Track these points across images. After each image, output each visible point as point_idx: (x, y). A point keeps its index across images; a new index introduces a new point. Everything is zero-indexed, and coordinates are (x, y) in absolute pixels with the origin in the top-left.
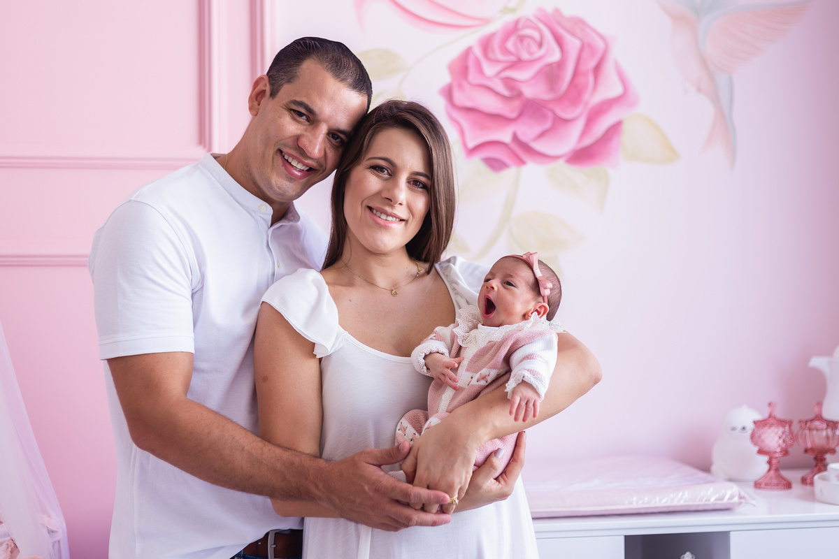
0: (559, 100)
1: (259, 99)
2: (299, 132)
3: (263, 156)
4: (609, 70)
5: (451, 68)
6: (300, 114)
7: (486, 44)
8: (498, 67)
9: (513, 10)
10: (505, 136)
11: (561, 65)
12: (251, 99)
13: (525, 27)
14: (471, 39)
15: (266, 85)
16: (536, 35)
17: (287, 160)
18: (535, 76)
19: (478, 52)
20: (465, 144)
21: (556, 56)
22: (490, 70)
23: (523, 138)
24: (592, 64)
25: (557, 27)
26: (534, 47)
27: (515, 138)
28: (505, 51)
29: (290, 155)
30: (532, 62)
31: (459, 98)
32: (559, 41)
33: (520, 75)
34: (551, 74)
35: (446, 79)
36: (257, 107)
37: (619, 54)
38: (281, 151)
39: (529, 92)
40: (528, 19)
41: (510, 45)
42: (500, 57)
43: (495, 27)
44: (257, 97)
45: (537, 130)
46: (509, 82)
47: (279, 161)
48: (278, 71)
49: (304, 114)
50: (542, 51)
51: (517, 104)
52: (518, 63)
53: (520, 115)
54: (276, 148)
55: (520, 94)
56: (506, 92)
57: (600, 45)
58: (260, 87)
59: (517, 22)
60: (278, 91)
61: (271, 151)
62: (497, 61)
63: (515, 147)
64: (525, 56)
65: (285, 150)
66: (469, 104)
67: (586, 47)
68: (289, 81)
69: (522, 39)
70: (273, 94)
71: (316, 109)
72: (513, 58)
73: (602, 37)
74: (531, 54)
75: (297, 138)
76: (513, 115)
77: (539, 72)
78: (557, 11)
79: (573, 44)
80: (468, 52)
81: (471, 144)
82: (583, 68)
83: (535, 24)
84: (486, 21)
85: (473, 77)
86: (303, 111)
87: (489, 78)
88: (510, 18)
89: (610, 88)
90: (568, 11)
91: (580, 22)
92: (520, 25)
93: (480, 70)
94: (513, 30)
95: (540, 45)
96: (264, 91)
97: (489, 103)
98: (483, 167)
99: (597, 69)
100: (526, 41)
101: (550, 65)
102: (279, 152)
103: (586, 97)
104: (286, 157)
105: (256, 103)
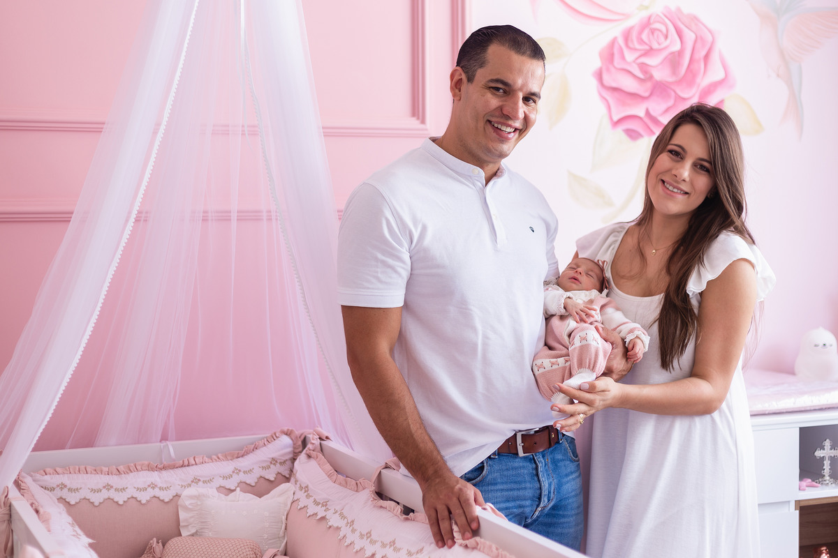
0: (679, 82)
1: (459, 87)
2: (501, 103)
3: (477, 129)
4: (715, 58)
5: (601, 55)
6: (497, 89)
7: (627, 36)
8: (637, 54)
9: (647, 8)
10: (640, 111)
11: (680, 53)
12: (452, 88)
13: (655, 22)
14: (616, 31)
15: (461, 75)
16: (664, 29)
17: (497, 128)
18: (662, 63)
19: (621, 41)
20: (611, 118)
21: (677, 47)
22: (630, 57)
23: (653, 113)
24: (703, 53)
25: (679, 23)
26: (662, 39)
27: (648, 113)
28: (641, 41)
29: (498, 123)
30: (660, 50)
31: (607, 79)
32: (680, 34)
33: (652, 61)
34: (674, 61)
35: (597, 63)
36: (459, 93)
37: (721, 46)
38: (490, 122)
39: (658, 75)
40: (657, 15)
41: (644, 36)
42: (638, 46)
43: (633, 21)
44: (456, 86)
45: (664, 106)
46: (643, 67)
47: (489, 129)
48: (468, 61)
49: (500, 88)
50: (668, 41)
51: (649, 85)
52: (650, 52)
53: (651, 94)
54: (485, 120)
55: (651, 77)
56: (641, 76)
57: (710, 38)
58: (456, 78)
59: (649, 18)
60: (474, 76)
61: (481, 124)
62: (636, 50)
63: (647, 120)
64: (655, 46)
65: (493, 119)
66: (614, 85)
67: (698, 39)
68: (481, 66)
69: (653, 31)
70: (470, 80)
71: (510, 82)
72: (647, 47)
73: (710, 31)
74: (659, 44)
75: (501, 108)
76: (646, 94)
77: (665, 59)
78: (679, 9)
79: (690, 36)
80: (613, 42)
81: (616, 118)
82: (697, 56)
83: (663, 19)
84: (627, 16)
85: (617, 62)
86: (500, 86)
87: (629, 64)
88: (644, 14)
89: (715, 74)
90: (686, 10)
91: (695, 19)
92: (652, 21)
93: (623, 58)
94: (647, 24)
95: (666, 37)
96: (461, 80)
97: (629, 84)
98: (624, 137)
99: (707, 57)
100: (656, 33)
101: (672, 53)
102: (488, 123)
103: (698, 80)
104: (496, 125)
105: (457, 91)
